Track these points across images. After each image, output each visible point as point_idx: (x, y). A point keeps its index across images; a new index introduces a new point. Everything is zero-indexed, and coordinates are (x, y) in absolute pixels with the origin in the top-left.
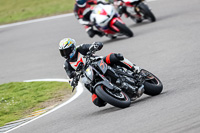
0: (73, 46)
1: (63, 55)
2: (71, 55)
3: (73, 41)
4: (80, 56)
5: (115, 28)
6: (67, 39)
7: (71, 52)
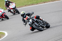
0: (25, 14)
1: (22, 16)
2: (24, 16)
3: (25, 12)
4: (27, 16)
5: (4, 16)
6: (23, 12)
7: (24, 15)
